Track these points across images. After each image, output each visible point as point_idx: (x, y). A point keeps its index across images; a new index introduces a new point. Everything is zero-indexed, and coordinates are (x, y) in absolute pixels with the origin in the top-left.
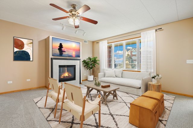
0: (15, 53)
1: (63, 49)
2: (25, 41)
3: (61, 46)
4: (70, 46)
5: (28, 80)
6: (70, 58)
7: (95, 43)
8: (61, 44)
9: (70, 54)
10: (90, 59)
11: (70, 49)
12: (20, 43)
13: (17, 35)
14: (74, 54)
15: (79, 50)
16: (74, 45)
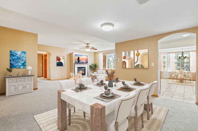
0: (57, 63)
1: (79, 59)
2: (61, 58)
3: (79, 58)
4: (82, 58)
5: (63, 75)
6: (83, 63)
7: (96, 54)
8: (79, 57)
9: (83, 62)
10: (93, 65)
11: (83, 59)
12: (59, 59)
13: (59, 55)
14: (85, 61)
15: (87, 59)
16: (85, 57)
